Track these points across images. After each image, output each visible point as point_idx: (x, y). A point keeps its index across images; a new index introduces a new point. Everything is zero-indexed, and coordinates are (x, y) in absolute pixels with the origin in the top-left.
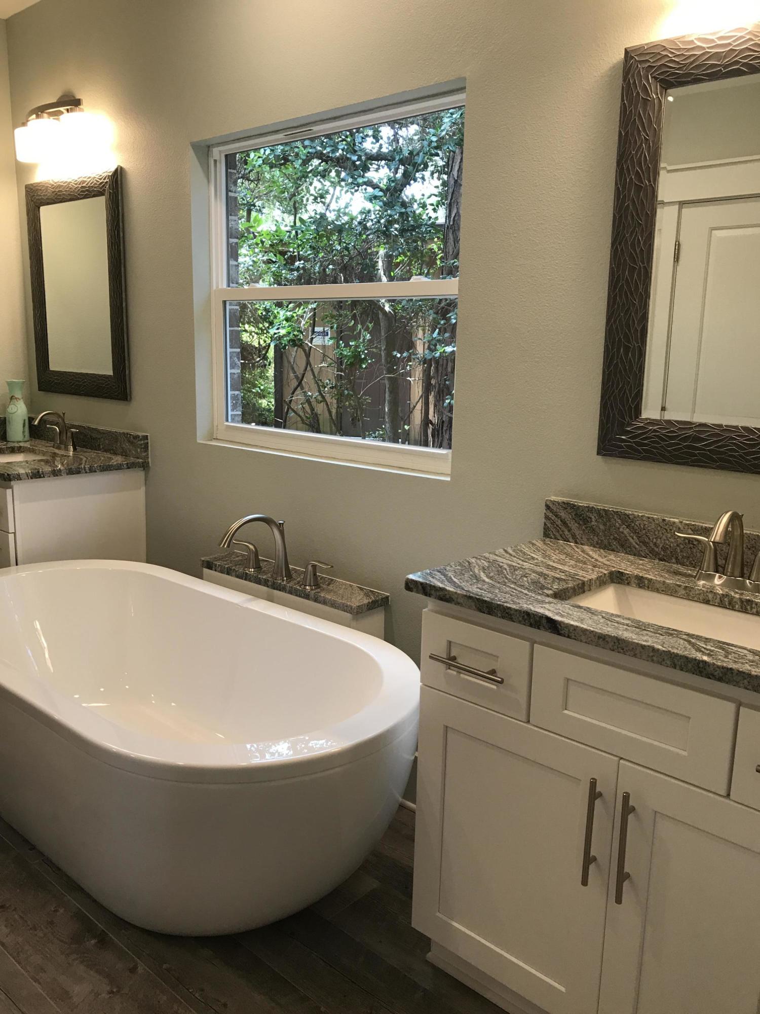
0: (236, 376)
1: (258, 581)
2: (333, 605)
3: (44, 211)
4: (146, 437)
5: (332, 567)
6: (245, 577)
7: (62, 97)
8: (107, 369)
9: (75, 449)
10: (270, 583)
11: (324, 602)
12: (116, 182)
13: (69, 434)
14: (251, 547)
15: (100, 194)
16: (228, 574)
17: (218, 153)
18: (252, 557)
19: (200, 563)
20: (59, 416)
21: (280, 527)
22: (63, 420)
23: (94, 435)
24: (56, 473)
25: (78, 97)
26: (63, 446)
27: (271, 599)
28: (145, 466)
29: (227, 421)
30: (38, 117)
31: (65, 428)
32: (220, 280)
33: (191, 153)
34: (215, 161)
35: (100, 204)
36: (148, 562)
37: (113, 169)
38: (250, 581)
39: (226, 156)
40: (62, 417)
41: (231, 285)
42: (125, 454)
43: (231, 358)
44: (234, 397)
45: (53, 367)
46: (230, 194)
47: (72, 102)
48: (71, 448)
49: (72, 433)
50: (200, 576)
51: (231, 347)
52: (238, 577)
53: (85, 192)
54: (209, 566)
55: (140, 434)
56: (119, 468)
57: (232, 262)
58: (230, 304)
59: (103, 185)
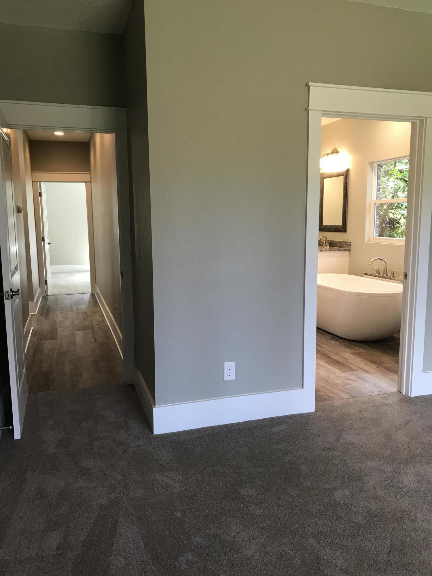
0: (377, 224)
1: (379, 277)
2: (397, 280)
3: (325, 180)
4: (350, 242)
5: (398, 271)
6: (375, 276)
7: (333, 150)
8: (341, 224)
9: (329, 247)
10: (382, 277)
11: (395, 280)
12: (347, 172)
13: (328, 242)
14: (378, 268)
15: (343, 175)
16: (371, 276)
17: (376, 165)
18: (378, 271)
19: (363, 274)
20: (325, 238)
21: (385, 262)
22: (326, 239)
23: (335, 243)
24: (326, 250)
25: (338, 151)
26: (326, 246)
27: (381, 280)
28: (349, 250)
29: (374, 236)
30: (327, 156)
31: (326, 241)
32: (374, 198)
33: (368, 165)
34: (375, 166)
35: (342, 178)
36: (349, 274)
37: (346, 169)
38: (377, 277)
39: (378, 164)
40: (326, 238)
41: (377, 199)
42: (344, 247)
43: (376, 219)
44: (376, 230)
45: (324, 224)
46: (379, 174)
47: (335, 152)
48: (328, 246)
49: (329, 242)
50: (363, 277)
51: (376, 216)
52: (373, 276)
53: (339, 175)
54: (366, 274)
55: (349, 241)
56: (342, 250)
57: (378, 193)
58: (377, 204)
59: (343, 173)
